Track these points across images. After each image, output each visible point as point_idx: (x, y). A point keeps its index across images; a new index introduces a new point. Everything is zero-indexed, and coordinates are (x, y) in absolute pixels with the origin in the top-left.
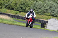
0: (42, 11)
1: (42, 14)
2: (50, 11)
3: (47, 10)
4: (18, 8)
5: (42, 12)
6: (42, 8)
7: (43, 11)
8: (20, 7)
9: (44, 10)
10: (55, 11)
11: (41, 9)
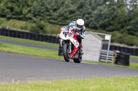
0: (60, 16)
1: (60, 23)
2: (80, 15)
3: (72, 12)
4: (4, 10)
5: (60, 19)
6: (61, 9)
7: (63, 15)
8: (8, 8)
9: (66, 12)
10: (92, 15)
11: (58, 11)
